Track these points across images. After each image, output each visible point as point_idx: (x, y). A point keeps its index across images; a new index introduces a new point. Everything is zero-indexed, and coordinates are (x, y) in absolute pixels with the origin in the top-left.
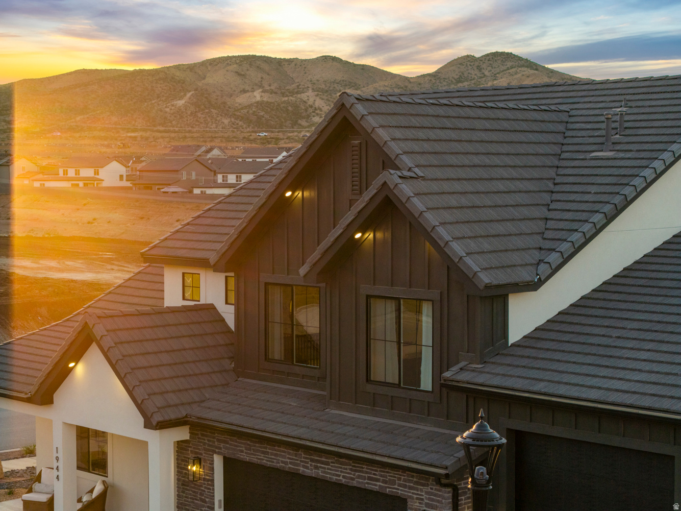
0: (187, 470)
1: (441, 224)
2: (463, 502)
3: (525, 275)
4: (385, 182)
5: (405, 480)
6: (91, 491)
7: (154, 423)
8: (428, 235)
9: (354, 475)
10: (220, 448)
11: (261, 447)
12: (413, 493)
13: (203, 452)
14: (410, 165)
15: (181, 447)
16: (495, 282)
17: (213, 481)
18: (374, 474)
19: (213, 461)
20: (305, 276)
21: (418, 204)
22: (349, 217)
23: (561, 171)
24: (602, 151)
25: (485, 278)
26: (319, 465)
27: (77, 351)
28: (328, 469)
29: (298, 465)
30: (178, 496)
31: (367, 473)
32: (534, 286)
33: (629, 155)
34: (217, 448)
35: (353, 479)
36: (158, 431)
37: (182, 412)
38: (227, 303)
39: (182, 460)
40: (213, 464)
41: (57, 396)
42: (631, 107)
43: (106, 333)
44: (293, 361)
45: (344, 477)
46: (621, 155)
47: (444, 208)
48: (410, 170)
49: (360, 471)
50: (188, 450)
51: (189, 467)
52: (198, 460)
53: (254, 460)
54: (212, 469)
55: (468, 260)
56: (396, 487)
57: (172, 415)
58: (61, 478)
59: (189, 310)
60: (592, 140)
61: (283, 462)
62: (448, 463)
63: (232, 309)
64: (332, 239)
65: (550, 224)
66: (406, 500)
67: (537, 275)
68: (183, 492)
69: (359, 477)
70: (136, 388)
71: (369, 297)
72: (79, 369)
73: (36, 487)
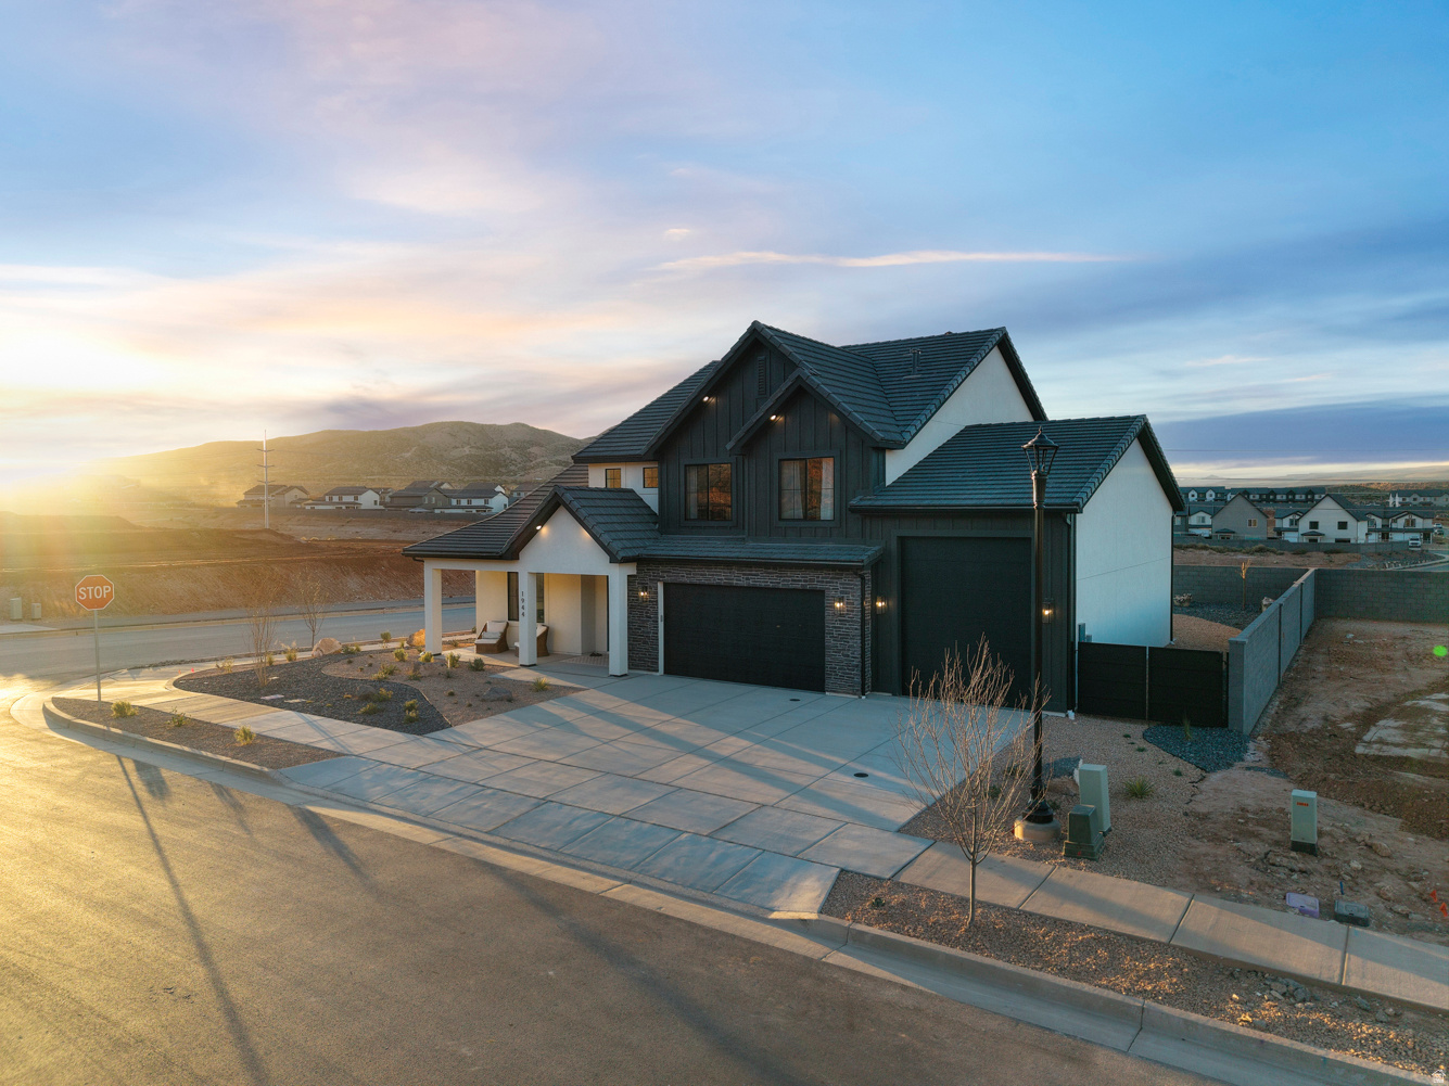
0: (638, 596)
1: (843, 401)
2: (867, 589)
3: (895, 439)
4: (798, 375)
5: (822, 578)
6: (540, 633)
7: (619, 558)
8: (832, 408)
9: (780, 580)
10: (663, 577)
11: (700, 571)
12: (829, 586)
13: (648, 582)
15: (632, 579)
16: (879, 439)
17: (656, 601)
18: (797, 577)
19: (657, 587)
20: (730, 449)
21: (825, 389)
22: (769, 403)
24: (909, 375)
25: (881, 434)
26: (750, 577)
27: (544, 516)
28: (758, 579)
29: (732, 580)
31: (791, 577)
34: (659, 577)
35: (779, 583)
36: (619, 564)
37: (633, 553)
38: (644, 487)
39: (633, 591)
40: (656, 589)
41: (523, 554)
43: (573, 499)
44: (708, 518)
45: (771, 583)
46: (927, 376)
47: (840, 394)
49: (785, 577)
50: (637, 583)
51: (639, 594)
52: (645, 589)
53: (695, 581)
54: (656, 593)
55: (867, 424)
56: (816, 583)
57: (630, 554)
58: (526, 614)
59: (619, 491)
60: (898, 371)
61: (718, 579)
62: (864, 558)
64: (754, 421)
66: (824, 591)
67: (903, 438)
68: (632, 614)
69: (784, 581)
70: (600, 535)
71: (780, 460)
72: (544, 531)
73: (484, 634)
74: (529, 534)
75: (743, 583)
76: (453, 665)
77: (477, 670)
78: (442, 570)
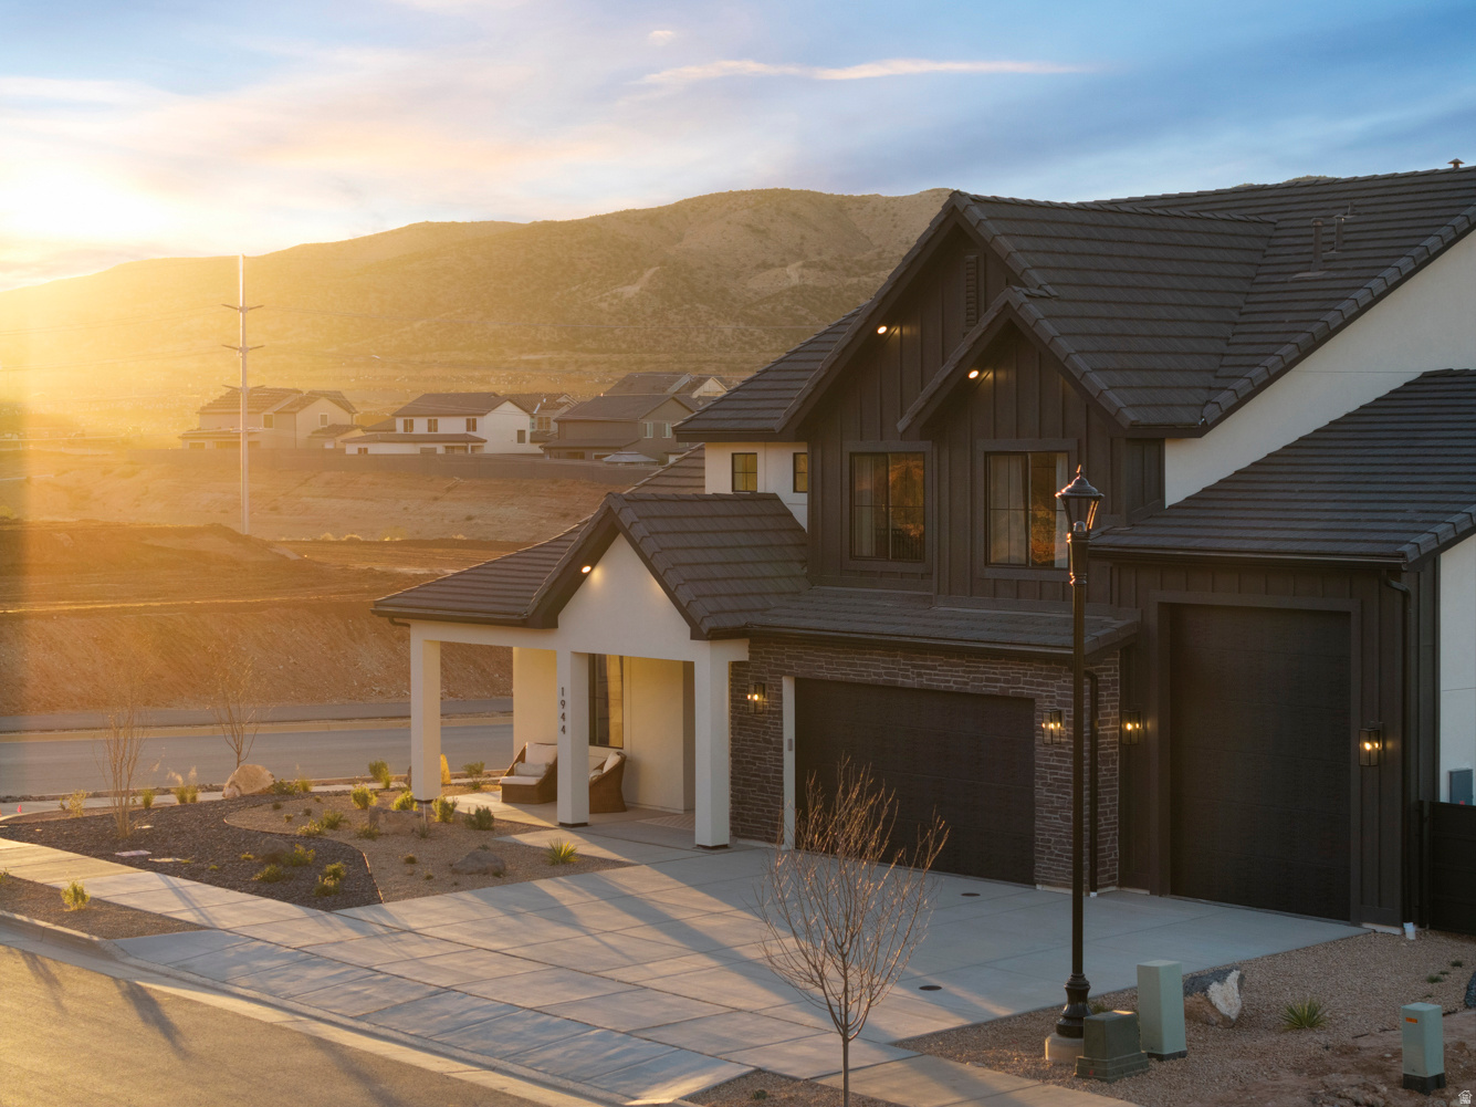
0: (748, 702)
1: (1078, 352)
2: (1105, 699)
3: (1185, 416)
4: (1008, 303)
5: (1032, 676)
6: (601, 767)
7: (705, 632)
8: (1058, 363)
9: (968, 678)
10: (791, 667)
11: (846, 658)
12: (1042, 691)
13: (768, 676)
14: (1041, 282)
15: (737, 670)
16: (1143, 421)
17: (781, 712)
18: (994, 673)
19: (781, 686)
20: (904, 431)
21: (1048, 328)
22: (962, 351)
23: (1252, 298)
24: (1309, 271)
25: (1131, 416)
26: (923, 671)
27: (593, 548)
28: (935, 675)
29: (896, 675)
30: (733, 740)
31: (984, 673)
32: (1198, 430)
33: (1343, 274)
34: (787, 667)
35: (966, 684)
36: (709, 642)
37: (741, 620)
38: (795, 491)
39: (739, 691)
40: (781, 690)
41: (563, 618)
42: (1359, 214)
43: (637, 520)
44: (888, 555)
45: (955, 682)
46: (1333, 274)
47: (1084, 335)
48: (1040, 287)
49: (975, 672)
50: (747, 676)
51: (749, 697)
52: (761, 688)
53: (838, 676)
54: (780, 697)
55: (1111, 395)
56: (1021, 685)
57: (728, 622)
58: (568, 729)
59: (744, 500)
60: (1299, 259)
61: (875, 674)
63: (803, 498)
64: (940, 380)
65: (1226, 361)
66: (1033, 700)
67: (1202, 417)
68: (739, 734)
69: (974, 680)
70: (680, 587)
71: (987, 454)
72: (596, 576)
73: (520, 767)
74: (570, 583)
75: (912, 682)
76: (444, 819)
77: (481, 828)
78: (442, 643)
